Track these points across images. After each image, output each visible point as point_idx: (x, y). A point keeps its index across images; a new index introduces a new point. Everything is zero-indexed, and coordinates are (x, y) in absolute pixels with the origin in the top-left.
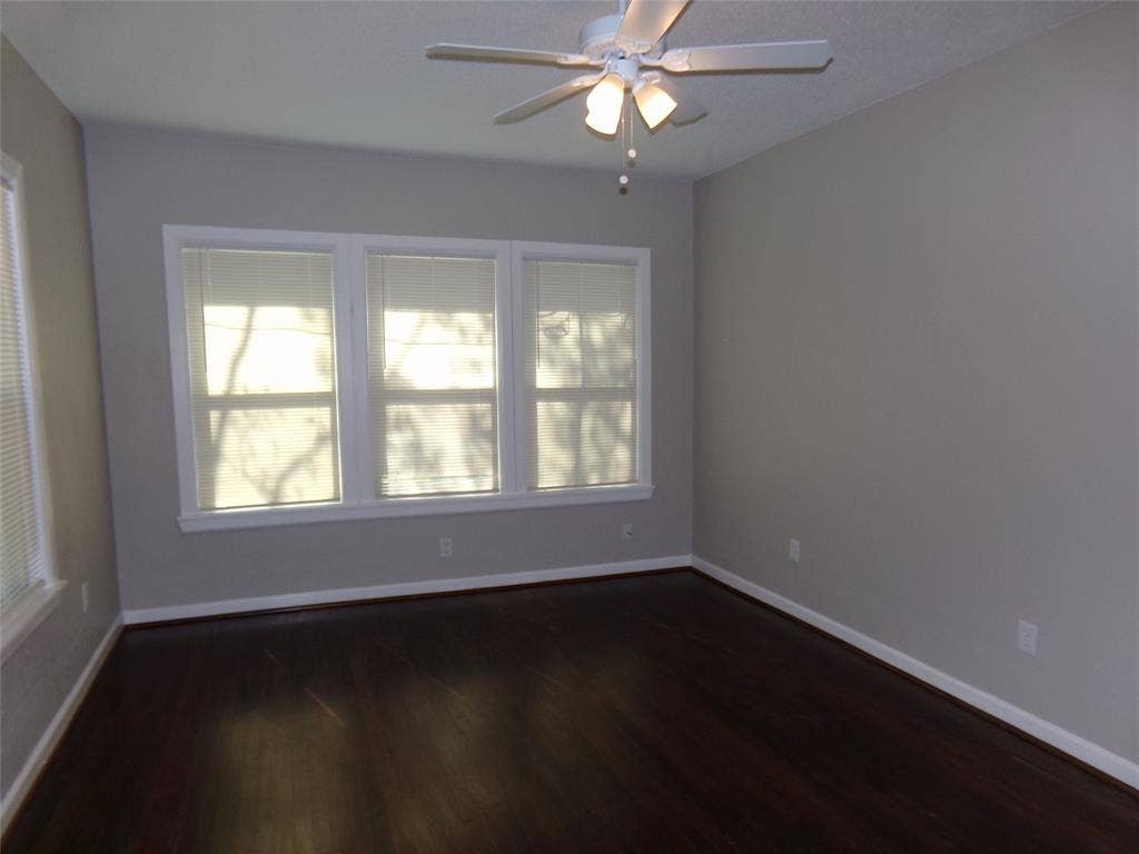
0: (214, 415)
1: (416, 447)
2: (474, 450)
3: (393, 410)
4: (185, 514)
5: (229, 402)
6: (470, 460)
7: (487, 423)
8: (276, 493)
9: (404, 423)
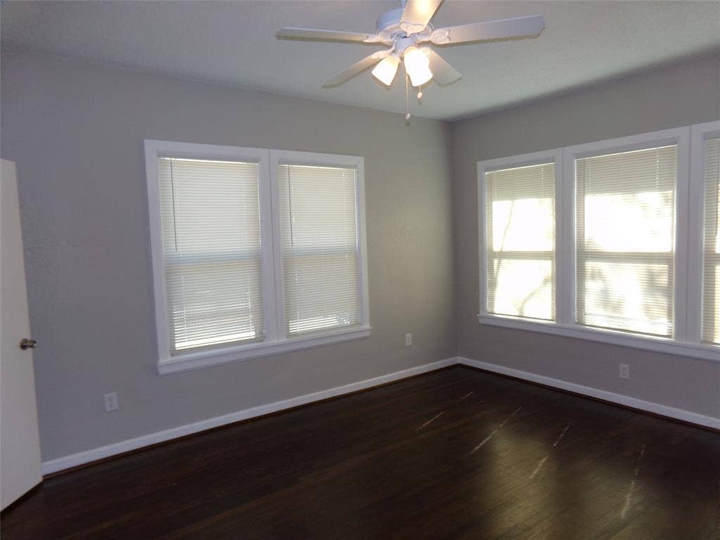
0: (496, 262)
1: (605, 292)
2: (650, 300)
3: (590, 265)
4: (481, 314)
5: (503, 255)
6: (647, 309)
7: (663, 280)
8: (521, 310)
9: (596, 275)
